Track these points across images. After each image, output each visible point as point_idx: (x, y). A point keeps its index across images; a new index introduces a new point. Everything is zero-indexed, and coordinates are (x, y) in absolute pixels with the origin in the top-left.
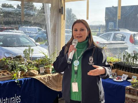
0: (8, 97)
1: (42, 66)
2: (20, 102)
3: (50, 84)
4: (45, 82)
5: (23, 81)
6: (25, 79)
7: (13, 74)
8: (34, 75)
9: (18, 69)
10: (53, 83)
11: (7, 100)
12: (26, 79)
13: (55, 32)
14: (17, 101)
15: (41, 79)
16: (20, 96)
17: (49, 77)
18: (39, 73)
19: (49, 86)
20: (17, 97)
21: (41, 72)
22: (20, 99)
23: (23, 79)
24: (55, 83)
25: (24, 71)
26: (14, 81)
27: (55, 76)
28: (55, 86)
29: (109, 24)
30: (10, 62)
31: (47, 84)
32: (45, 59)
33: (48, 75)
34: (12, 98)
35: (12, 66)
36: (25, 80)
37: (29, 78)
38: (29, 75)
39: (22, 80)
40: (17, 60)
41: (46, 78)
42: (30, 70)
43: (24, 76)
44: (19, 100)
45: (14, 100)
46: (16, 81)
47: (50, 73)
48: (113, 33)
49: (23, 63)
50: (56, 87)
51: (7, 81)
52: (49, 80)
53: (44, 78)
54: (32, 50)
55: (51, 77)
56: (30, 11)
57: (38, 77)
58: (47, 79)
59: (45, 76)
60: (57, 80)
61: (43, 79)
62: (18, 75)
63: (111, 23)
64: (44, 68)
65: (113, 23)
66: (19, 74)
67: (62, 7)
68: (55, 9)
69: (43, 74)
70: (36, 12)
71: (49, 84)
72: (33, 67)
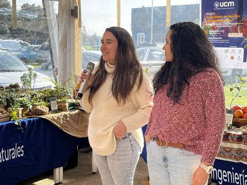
0: (6, 149)
1: (54, 100)
2: (22, 155)
3: (67, 128)
4: (59, 123)
5: (27, 123)
6: (29, 119)
7: (11, 112)
8: (43, 113)
9: (18, 105)
10: (72, 125)
11: (4, 153)
12: (32, 119)
13: (66, 47)
14: (19, 153)
15: (53, 119)
16: (22, 147)
17: (65, 116)
18: (50, 110)
19: (66, 130)
20: (19, 147)
21: (52, 109)
22: (22, 151)
23: (26, 119)
24: (74, 125)
25: (27, 107)
26: (14, 123)
27: (75, 114)
28: (75, 129)
29: (138, 36)
30: (3, 94)
31: (62, 127)
32: (57, 89)
33: (63, 113)
34: (10, 150)
35: (7, 100)
36: (29, 122)
37: (35, 118)
38: (35, 113)
39: (25, 121)
40: (12, 91)
41: (61, 117)
42: (36, 105)
43: (27, 115)
44: (21, 153)
45: (14, 153)
46: (16, 123)
47: (66, 110)
48: (148, 49)
49: (23, 95)
50: (75, 132)
51: (3, 124)
52: (66, 120)
53: (58, 118)
54: (35, 75)
55: (68, 116)
56: (26, 13)
57: (49, 116)
58: (63, 119)
59: (59, 114)
60: (78, 121)
61: (56, 118)
62: (18, 114)
63: (141, 34)
64: (58, 102)
65: (144, 34)
66: (20, 112)
67: (76, 7)
68: (65, 11)
69: (56, 112)
70: (36, 15)
71: (65, 127)
72: (39, 102)
